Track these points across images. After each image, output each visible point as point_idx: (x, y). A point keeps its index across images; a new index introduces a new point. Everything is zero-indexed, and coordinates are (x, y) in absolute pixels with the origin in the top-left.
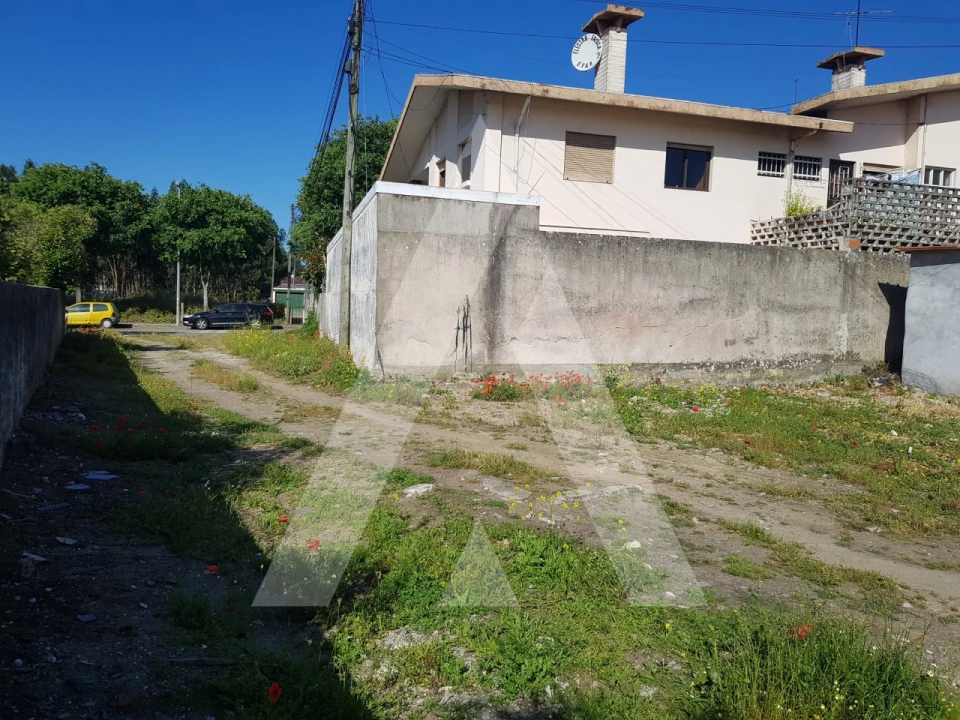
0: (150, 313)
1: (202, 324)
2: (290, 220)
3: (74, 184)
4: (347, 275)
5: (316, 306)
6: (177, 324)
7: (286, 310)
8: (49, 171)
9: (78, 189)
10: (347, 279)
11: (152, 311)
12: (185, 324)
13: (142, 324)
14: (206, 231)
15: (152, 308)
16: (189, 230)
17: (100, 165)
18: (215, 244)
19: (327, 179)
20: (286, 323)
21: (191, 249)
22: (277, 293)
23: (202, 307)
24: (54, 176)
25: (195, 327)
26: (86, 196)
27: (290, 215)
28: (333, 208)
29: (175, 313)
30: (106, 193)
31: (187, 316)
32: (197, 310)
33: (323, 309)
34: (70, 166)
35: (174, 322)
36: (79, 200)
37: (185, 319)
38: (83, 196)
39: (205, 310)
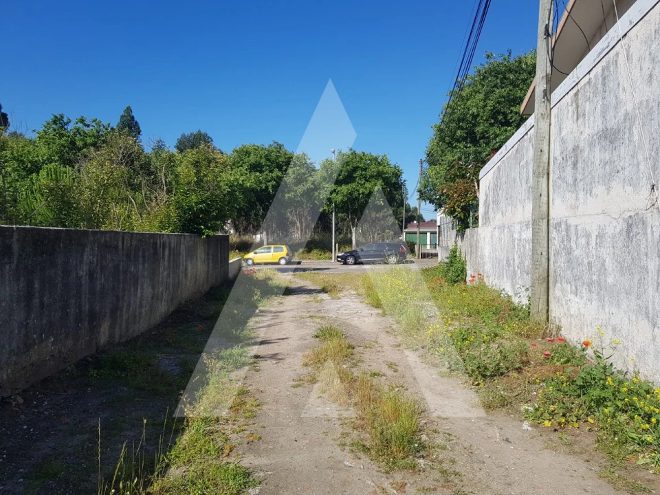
0: (315, 252)
1: (351, 260)
2: (419, 172)
3: (261, 157)
4: (544, 193)
5: (459, 243)
6: (333, 260)
7: (416, 247)
8: (245, 150)
9: (263, 161)
10: (544, 199)
11: (316, 251)
12: (338, 261)
13: (309, 261)
14: (354, 185)
15: (316, 248)
16: (341, 186)
17: (280, 143)
18: (359, 194)
19: (460, 120)
20: (416, 257)
21: (342, 201)
22: (406, 233)
23: (351, 247)
24: (248, 153)
25: (345, 263)
26: (269, 166)
27: (420, 168)
28: (466, 147)
29: (332, 252)
30: (283, 162)
31: (340, 255)
32: (348, 249)
33: (474, 247)
34: (259, 145)
35: (331, 258)
36: (264, 169)
37: (338, 257)
38: (267, 165)
39: (353, 249)
